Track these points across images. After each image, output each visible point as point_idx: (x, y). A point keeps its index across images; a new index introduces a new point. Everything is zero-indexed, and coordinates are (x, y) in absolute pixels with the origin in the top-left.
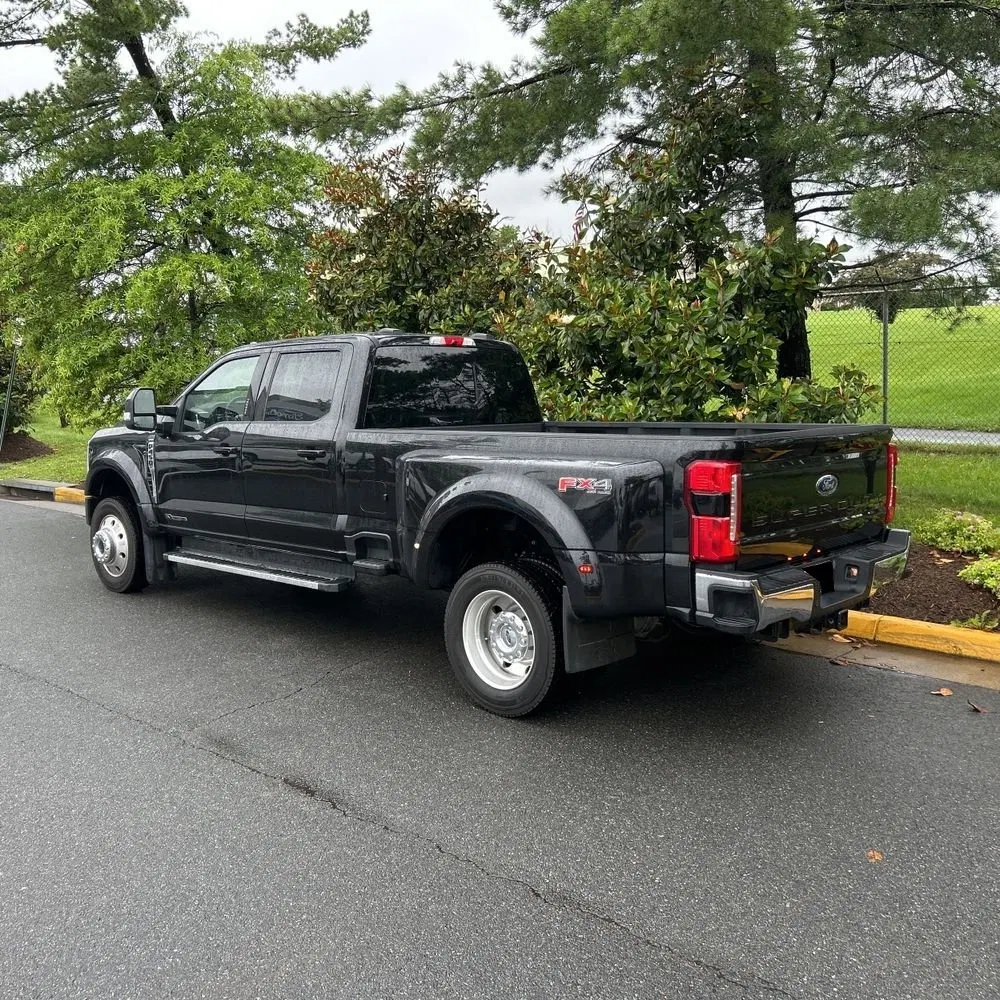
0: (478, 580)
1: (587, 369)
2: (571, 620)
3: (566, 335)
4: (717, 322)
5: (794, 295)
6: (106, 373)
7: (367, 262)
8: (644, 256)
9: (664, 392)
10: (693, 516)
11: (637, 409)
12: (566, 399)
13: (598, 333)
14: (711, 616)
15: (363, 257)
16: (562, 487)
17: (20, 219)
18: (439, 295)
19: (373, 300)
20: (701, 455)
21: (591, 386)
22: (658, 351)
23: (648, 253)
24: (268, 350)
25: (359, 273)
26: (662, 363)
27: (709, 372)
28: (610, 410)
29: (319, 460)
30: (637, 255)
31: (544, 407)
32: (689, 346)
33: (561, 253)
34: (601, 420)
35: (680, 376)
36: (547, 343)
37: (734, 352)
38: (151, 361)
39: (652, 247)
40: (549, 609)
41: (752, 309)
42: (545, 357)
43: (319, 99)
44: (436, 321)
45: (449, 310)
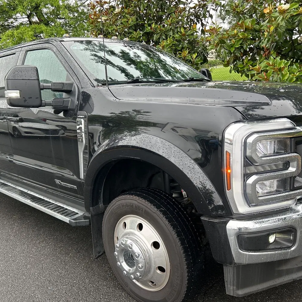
7: (122, 12)
15: (120, 10)
44: (164, 39)
45: (171, 32)
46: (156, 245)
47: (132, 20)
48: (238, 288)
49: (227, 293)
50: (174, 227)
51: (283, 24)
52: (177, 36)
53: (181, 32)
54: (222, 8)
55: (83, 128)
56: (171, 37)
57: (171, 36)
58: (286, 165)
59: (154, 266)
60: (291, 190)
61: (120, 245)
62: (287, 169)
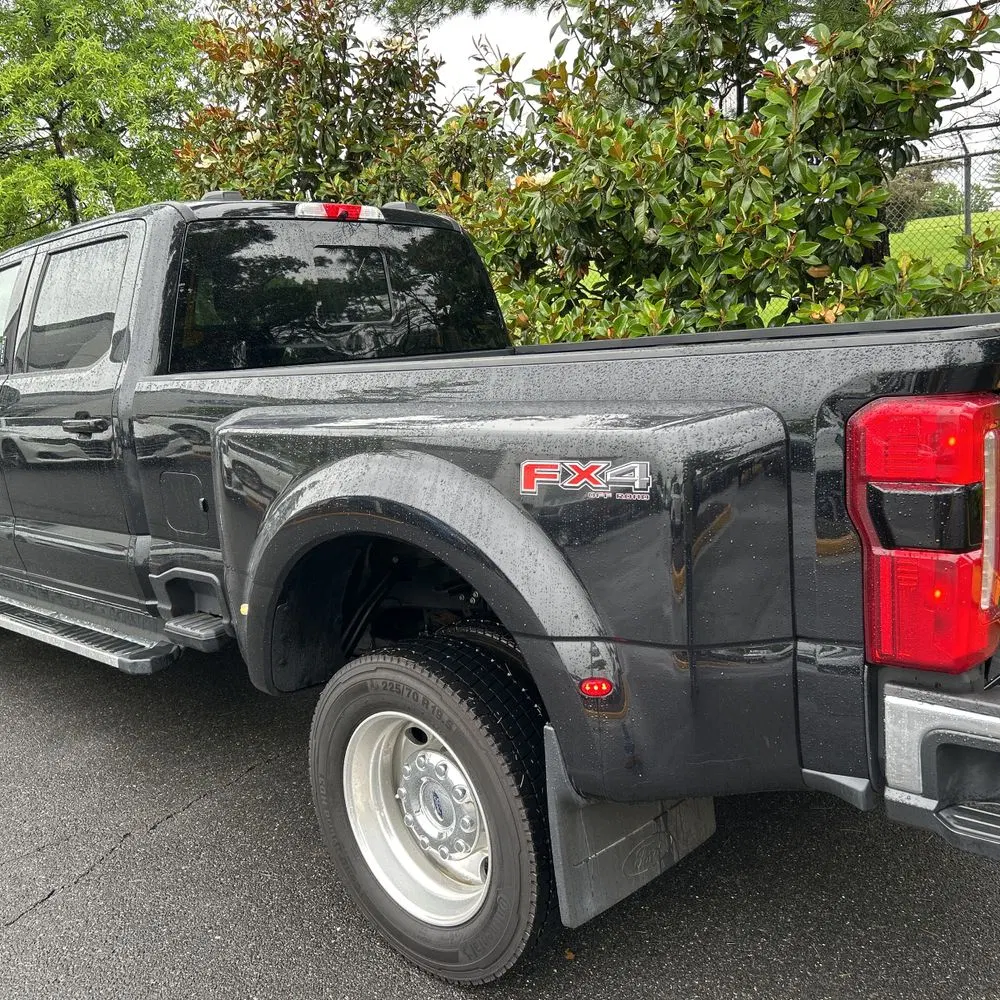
0: (362, 688)
1: (580, 263)
2: (567, 805)
3: (542, 205)
4: (790, 160)
5: (912, 110)
7: (263, 140)
8: (659, 79)
9: (706, 287)
10: (878, 551)
11: (664, 316)
12: (549, 310)
13: (595, 202)
14: (931, 804)
15: (257, 135)
16: (529, 484)
18: (363, 176)
19: (271, 193)
20: (891, 384)
21: (588, 294)
22: (693, 218)
23: (665, 73)
24: (33, 251)
25: (253, 159)
26: (700, 237)
27: (780, 245)
28: (619, 323)
29: (96, 436)
30: (647, 77)
31: (513, 325)
32: (746, 204)
33: (528, 81)
34: (605, 337)
35: (733, 255)
36: (518, 229)
37: (812, 216)
39: (672, 63)
40: (516, 770)
41: (838, 144)
42: (516, 252)
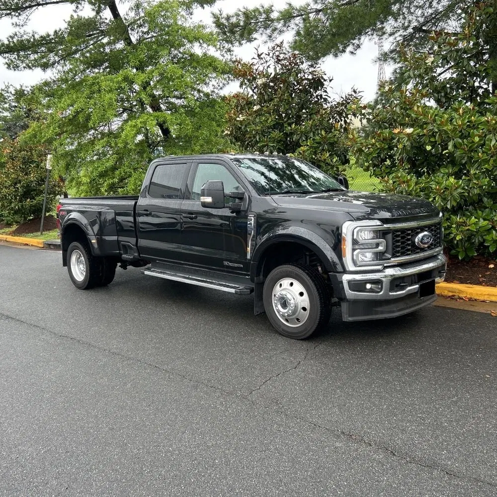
3: (408, 140)
6: (108, 179)
7: (261, 110)
13: (425, 139)
15: (258, 107)
17: (58, 98)
26: (472, 154)
35: (486, 161)
38: (133, 172)
43: (247, 10)
44: (304, 141)
45: (312, 134)
46: (301, 294)
47: (271, 119)
48: (349, 316)
49: (343, 320)
50: (313, 281)
51: (408, 143)
52: (317, 137)
53: (322, 135)
54: (363, 116)
55: (253, 223)
56: (311, 139)
57: (311, 137)
58: (378, 245)
59: (300, 307)
60: (380, 260)
61: (279, 295)
62: (378, 248)
